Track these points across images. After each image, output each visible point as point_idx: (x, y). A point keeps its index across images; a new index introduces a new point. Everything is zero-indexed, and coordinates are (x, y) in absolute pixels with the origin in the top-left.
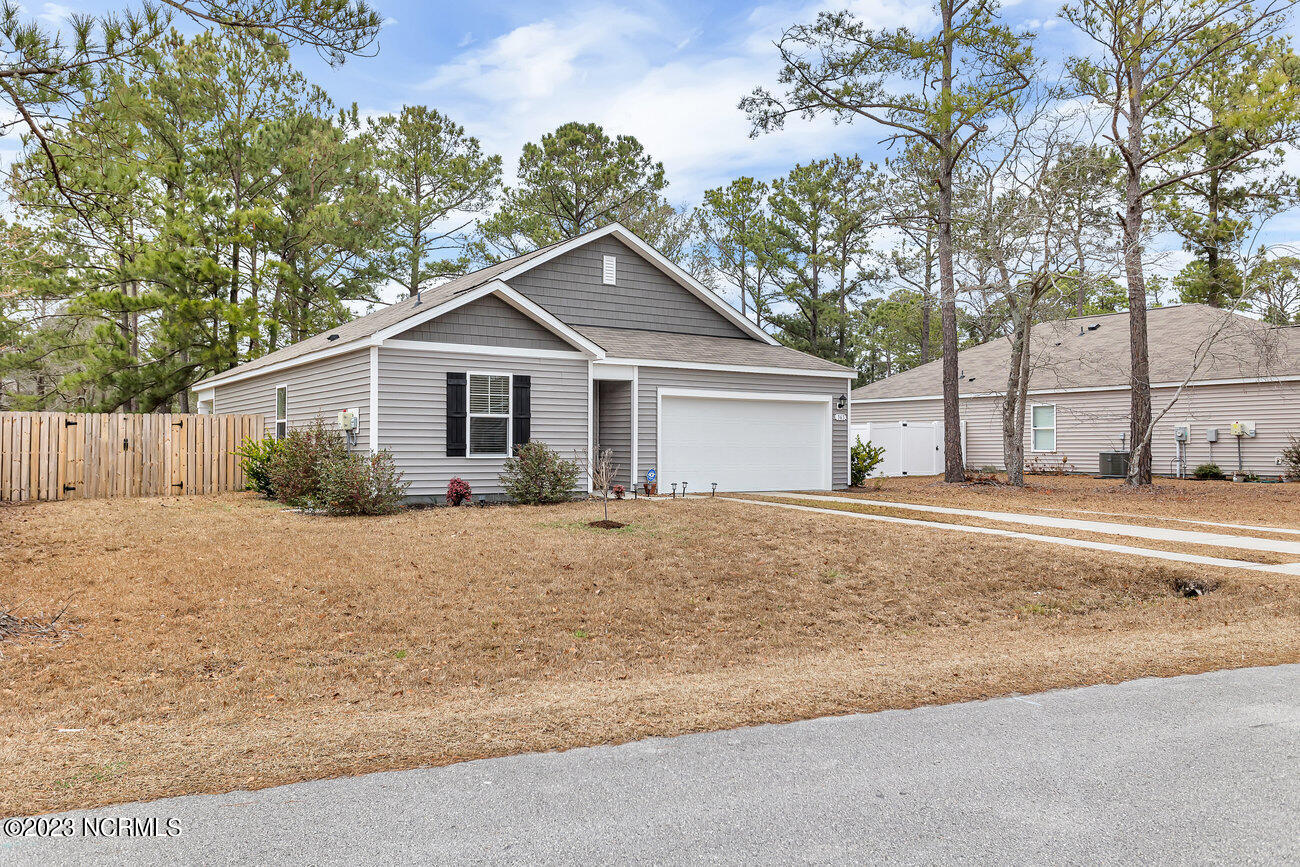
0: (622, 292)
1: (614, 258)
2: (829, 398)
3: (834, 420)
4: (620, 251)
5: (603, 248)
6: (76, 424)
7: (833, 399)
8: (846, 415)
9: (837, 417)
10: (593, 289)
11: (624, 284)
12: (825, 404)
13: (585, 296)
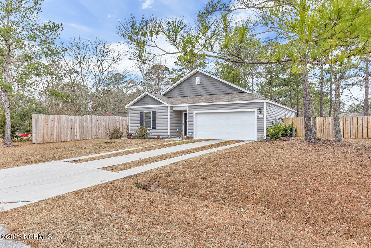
0: (202, 86)
1: (199, 78)
4: (201, 75)
5: (196, 75)
7: (257, 110)
8: (264, 115)
9: (259, 116)
10: (194, 86)
11: (202, 83)
12: (255, 111)
13: (192, 89)
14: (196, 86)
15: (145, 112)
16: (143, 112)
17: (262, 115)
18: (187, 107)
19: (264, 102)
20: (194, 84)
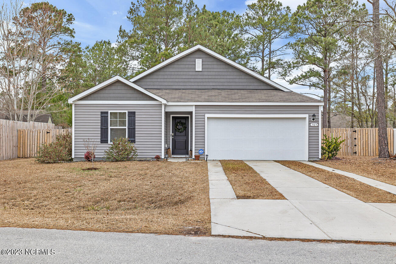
0: (206, 73)
1: (201, 60)
2: (307, 116)
3: (310, 126)
4: (204, 56)
5: (196, 56)
6: (49, 133)
7: (309, 116)
8: (318, 124)
9: (312, 125)
10: (191, 73)
11: (206, 70)
12: (305, 118)
13: (187, 77)
14: (194, 73)
15: (110, 113)
16: (108, 112)
17: (316, 125)
18: (194, 107)
19: (318, 106)
20: (192, 70)
